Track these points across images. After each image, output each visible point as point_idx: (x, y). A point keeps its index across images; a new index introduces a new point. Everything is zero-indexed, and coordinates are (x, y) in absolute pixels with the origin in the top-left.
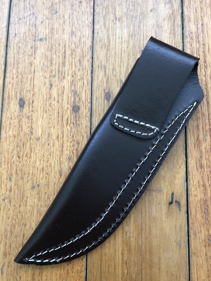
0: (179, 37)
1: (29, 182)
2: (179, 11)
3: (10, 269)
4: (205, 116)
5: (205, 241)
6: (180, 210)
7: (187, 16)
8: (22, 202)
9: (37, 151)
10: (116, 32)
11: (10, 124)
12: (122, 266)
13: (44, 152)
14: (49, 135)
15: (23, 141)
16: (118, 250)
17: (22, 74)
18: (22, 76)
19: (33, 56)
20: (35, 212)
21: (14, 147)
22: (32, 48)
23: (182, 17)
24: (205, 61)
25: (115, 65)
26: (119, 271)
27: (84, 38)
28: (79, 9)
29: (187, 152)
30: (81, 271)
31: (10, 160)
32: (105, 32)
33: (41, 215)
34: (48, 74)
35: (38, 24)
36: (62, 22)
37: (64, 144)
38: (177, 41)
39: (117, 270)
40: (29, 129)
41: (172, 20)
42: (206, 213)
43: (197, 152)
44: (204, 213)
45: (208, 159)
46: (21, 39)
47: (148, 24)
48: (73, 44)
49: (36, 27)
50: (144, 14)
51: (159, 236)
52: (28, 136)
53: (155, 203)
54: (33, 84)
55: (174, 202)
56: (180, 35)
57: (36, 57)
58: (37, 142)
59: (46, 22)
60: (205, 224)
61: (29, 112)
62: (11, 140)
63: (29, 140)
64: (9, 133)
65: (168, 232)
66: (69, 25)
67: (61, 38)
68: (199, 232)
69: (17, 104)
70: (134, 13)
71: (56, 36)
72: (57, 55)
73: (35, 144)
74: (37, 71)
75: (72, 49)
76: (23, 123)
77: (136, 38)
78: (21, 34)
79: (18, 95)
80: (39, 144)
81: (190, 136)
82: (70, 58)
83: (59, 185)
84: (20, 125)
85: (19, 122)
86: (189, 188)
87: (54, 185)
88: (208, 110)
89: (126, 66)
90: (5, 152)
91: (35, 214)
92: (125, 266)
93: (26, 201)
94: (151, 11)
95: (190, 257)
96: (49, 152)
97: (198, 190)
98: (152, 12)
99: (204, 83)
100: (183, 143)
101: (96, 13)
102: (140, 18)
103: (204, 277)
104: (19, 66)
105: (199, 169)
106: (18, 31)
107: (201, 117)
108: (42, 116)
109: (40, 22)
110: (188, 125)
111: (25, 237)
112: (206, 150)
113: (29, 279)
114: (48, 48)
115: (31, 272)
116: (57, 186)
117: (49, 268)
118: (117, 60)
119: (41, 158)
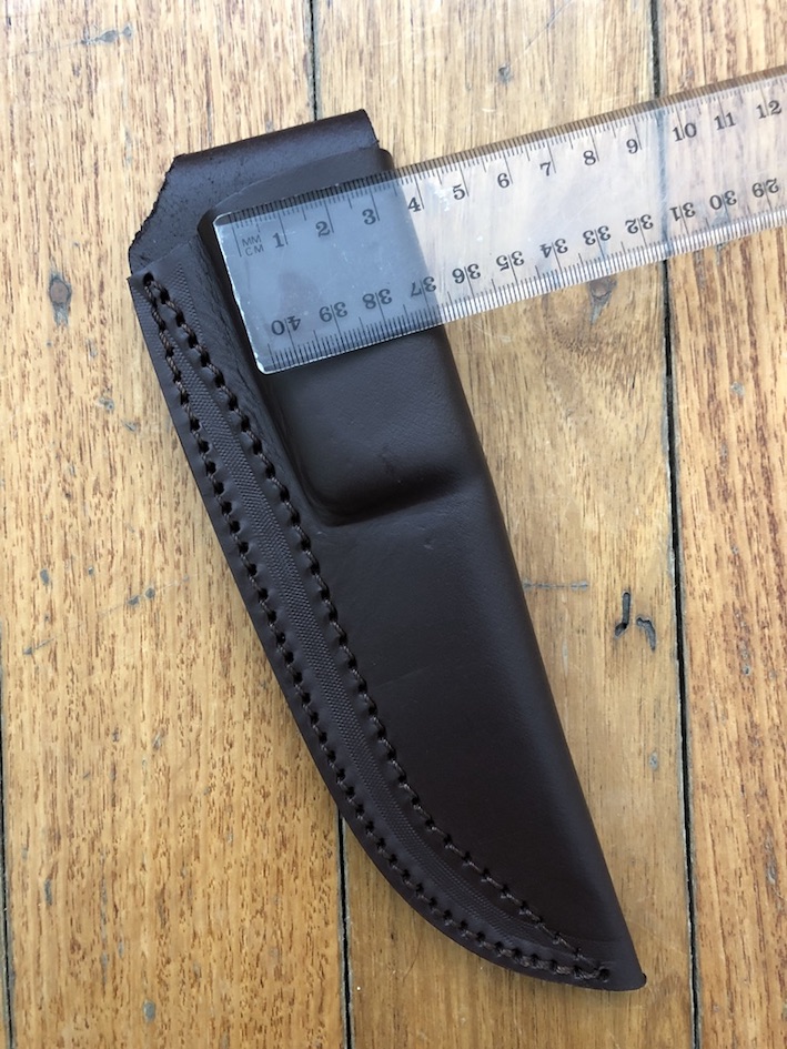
0: (640, 11)
1: (114, 584)
3: (76, 883)
4: (739, 310)
5: (738, 743)
6: (653, 649)
8: (97, 656)
9: (134, 471)
11: (24, 376)
13: (160, 474)
15: (78, 436)
17: (48, 177)
18: (51, 188)
19: (85, 104)
20: (146, 686)
21: (45, 458)
22: (75, 72)
25: (403, 131)
27: (278, 25)
29: (676, 446)
30: (325, 873)
31: (36, 508)
33: (170, 697)
34: (149, 174)
38: (634, 25)
40: (97, 390)
42: (743, 654)
43: (711, 444)
44: (736, 652)
45: (749, 465)
46: (30, 38)
48: (238, 53)
51: (586, 741)
52: (97, 417)
53: (567, 629)
54: (97, 216)
55: (634, 621)
57: (97, 107)
58: (132, 437)
60: (740, 689)
61: (92, 326)
62: (32, 434)
63: (100, 432)
64: (21, 410)
65: (615, 725)
67: (187, 27)
68: (720, 715)
69: (41, 299)
71: (167, 21)
72: (177, 99)
73: (123, 443)
74: (107, 167)
75: (233, 74)
76: (72, 368)
77: (479, 17)
78: (30, 17)
79: (44, 265)
80: (138, 444)
81: (684, 389)
82: (229, 108)
83: (225, 587)
84: (63, 375)
85: (58, 366)
86: (682, 572)
87: (209, 590)
88: (746, 289)
89: (443, 134)
90: (15, 481)
91: (146, 695)
93: (112, 652)
95: (691, 800)
96: (179, 473)
97: (716, 576)
100: (659, 414)
103: (739, 861)
104: (35, 145)
105: (718, 503)
106: (15, 7)
107: (721, 315)
108: (139, 339)
110: (677, 347)
111: (120, 775)
112: (741, 435)
113: (146, 910)
114: (139, 72)
115: (152, 887)
116: (218, 592)
117: (214, 871)
118: (410, 113)
119: (151, 496)
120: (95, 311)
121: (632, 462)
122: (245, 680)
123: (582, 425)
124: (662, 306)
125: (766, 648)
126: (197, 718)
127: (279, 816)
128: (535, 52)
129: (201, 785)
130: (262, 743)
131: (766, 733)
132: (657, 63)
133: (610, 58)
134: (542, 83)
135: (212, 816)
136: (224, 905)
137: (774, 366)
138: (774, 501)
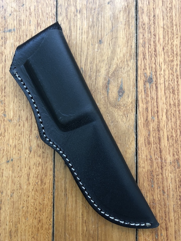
0: (133, 28)
1: (4, 157)
2: (134, 3)
4: (154, 99)
5: (150, 204)
7: (141, 8)
9: (10, 131)
10: (77, 24)
12: (82, 225)
13: (16, 132)
14: (19, 117)
16: (78, 212)
19: (4, 46)
20: (10, 182)
22: (2, 39)
23: (136, 8)
24: (156, 50)
26: (80, 229)
28: (44, 1)
29: (138, 131)
30: (49, 229)
32: (67, 23)
33: (15, 185)
35: (7, 17)
36: (28, 13)
37: (33, 125)
38: (132, 31)
39: (78, 228)
40: (2, 112)
41: (127, 12)
42: (152, 182)
43: (146, 131)
44: (150, 181)
45: (155, 136)
47: (105, 16)
49: (5, 19)
50: (102, 7)
52: (2, 118)
54: (5, 71)
56: (133, 26)
57: (6, 47)
58: (10, 123)
59: (14, 14)
60: (151, 190)
61: (2, 97)
63: (3, 122)
66: (35, 18)
67: (28, 29)
68: (145, 197)
70: (93, 5)
71: (23, 28)
73: (8, 124)
74: (8, 60)
77: (95, 29)
80: (11, 125)
81: (140, 118)
83: (29, 159)
86: (138, 161)
87: (25, 160)
88: (156, 94)
89: (86, 55)
91: (10, 184)
92: (84, 224)
93: (3, 173)
94: (108, 3)
96: (20, 132)
97: (146, 163)
98: (109, 5)
99: (154, 70)
100: (134, 123)
101: (59, 5)
102: (98, 11)
105: (147, 145)
107: (150, 100)
108: (13, 100)
109: (9, 15)
110: (139, 107)
111: (2, 203)
112: (153, 129)
113: (7, 235)
114: (16, 39)
115: (8, 230)
116: (27, 161)
117: (23, 227)
118: (78, 50)
119: (13, 137)
120: (3, 94)
121: (127, 134)
122: (33, 181)
123: (115, 125)
124: (135, 98)
125: (157, 181)
126: (21, 190)
127: (39, 214)
128: (108, 37)
129: (21, 206)
130: (36, 197)
131: (157, 201)
132: (137, 40)
133: (126, 39)
134: (109, 44)
135: (23, 213)
136: (25, 235)
137: (162, 113)
138: (161, 145)
